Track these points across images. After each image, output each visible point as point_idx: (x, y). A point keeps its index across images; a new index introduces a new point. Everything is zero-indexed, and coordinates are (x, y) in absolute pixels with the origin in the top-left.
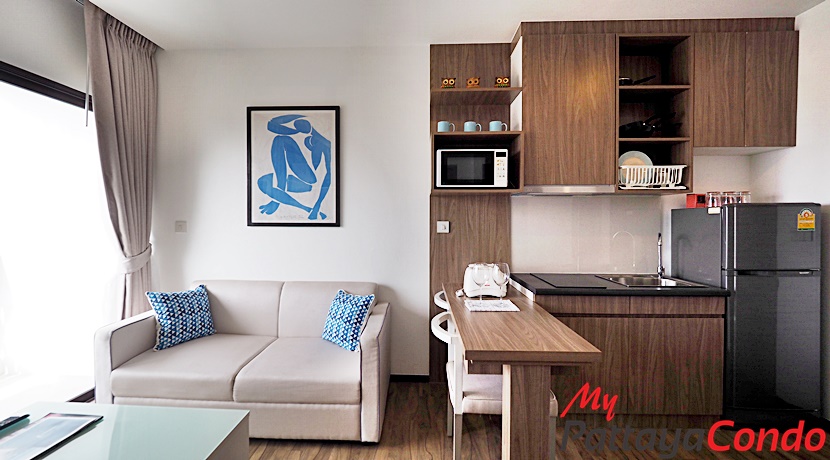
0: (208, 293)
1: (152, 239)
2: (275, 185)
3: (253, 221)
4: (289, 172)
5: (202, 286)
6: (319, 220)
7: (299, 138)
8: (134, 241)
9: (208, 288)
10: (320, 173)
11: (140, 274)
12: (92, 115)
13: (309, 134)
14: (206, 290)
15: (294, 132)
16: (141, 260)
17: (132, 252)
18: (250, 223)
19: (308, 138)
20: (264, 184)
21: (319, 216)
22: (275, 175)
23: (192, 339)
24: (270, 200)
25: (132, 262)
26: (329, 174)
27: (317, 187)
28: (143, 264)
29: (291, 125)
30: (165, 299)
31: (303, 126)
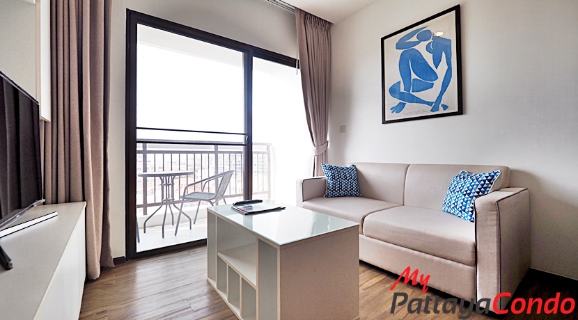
0: (357, 170)
1: (328, 139)
2: (402, 90)
3: (386, 120)
4: (414, 76)
5: (354, 166)
6: (441, 111)
7: (421, 48)
8: (318, 137)
9: (357, 167)
10: (441, 71)
11: (322, 156)
12: (299, 71)
13: (431, 40)
14: (355, 168)
15: (416, 43)
16: (322, 149)
17: (317, 143)
18: (384, 122)
19: (430, 43)
20: (393, 91)
21: (441, 108)
22: (402, 83)
23: (345, 196)
24: (399, 101)
25: (317, 149)
26: (450, 69)
27: (438, 84)
28: (323, 151)
29: (414, 39)
30: (331, 168)
31: (425, 36)
